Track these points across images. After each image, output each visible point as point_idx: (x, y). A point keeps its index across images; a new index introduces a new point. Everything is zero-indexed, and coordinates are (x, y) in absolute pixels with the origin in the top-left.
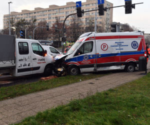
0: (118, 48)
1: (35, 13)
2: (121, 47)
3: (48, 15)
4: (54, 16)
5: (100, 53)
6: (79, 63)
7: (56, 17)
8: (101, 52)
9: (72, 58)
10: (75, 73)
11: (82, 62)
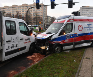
0: (89, 29)
1: (4, 9)
3: (11, 10)
4: (16, 11)
5: (78, 33)
6: (63, 42)
9: (57, 37)
10: (59, 51)
11: (64, 41)
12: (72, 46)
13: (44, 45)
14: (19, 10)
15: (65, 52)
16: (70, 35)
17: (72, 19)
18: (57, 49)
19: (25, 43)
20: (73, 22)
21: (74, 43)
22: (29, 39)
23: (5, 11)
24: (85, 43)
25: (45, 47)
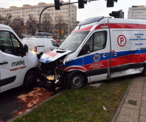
0: (138, 42)
1: (10, 11)
2: (142, 42)
3: (22, 13)
4: (28, 14)
5: (116, 51)
7: (30, 15)
8: (117, 49)
9: (75, 59)
10: (79, 84)
11: (90, 66)
12: (106, 75)
13: (52, 74)
14: (33, 13)
15: (92, 87)
16: (102, 54)
17: (106, 24)
18: (76, 81)
19: (11, 70)
20: (107, 30)
21: (108, 70)
22: (22, 62)
23: (12, 15)
24: (131, 68)
25: (53, 76)
